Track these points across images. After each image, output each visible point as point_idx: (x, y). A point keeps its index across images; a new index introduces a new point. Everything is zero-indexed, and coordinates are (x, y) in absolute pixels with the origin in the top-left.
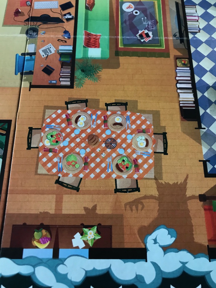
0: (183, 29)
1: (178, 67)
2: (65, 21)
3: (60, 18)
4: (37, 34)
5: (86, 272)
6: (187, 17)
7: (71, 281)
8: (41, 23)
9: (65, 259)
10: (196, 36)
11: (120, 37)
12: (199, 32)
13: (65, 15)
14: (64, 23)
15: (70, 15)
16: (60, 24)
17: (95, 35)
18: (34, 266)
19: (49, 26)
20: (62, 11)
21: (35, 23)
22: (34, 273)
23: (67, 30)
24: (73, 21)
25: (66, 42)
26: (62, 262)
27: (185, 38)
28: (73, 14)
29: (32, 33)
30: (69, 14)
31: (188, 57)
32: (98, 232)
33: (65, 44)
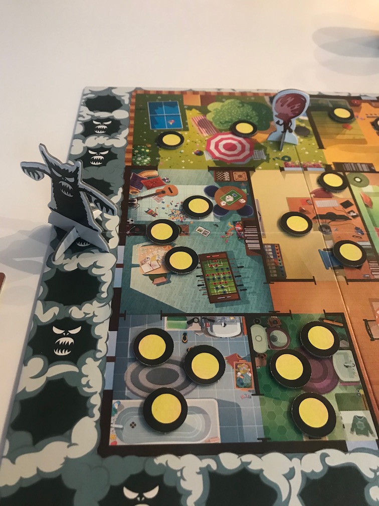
2: (351, 218)
3: (346, 215)
4: (331, 231)
8: (329, 221)
13: (349, 213)
15: (354, 213)
19: (338, 223)
21: (324, 220)
24: (359, 218)
25: (361, 238)
29: (326, 230)
30: (353, 211)
33: (361, 240)
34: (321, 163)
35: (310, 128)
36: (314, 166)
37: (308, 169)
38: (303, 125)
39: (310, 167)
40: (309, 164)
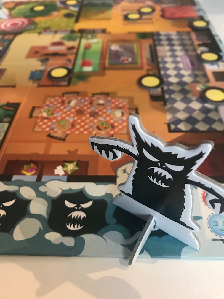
3: (66, 54)
4: (49, 62)
5: (63, 191)
6: (158, 51)
7: (49, 197)
8: (52, 56)
9: (46, 182)
14: (68, 56)
16: (65, 57)
17: (89, 61)
18: (20, 187)
19: (57, 58)
20: (68, 51)
21: (48, 56)
22: (19, 190)
23: (69, 59)
24: (74, 55)
26: (44, 184)
27: (155, 60)
28: (75, 52)
29: (45, 61)
31: (157, 69)
32: (77, 165)
34: (69, 29)
35: (76, 14)
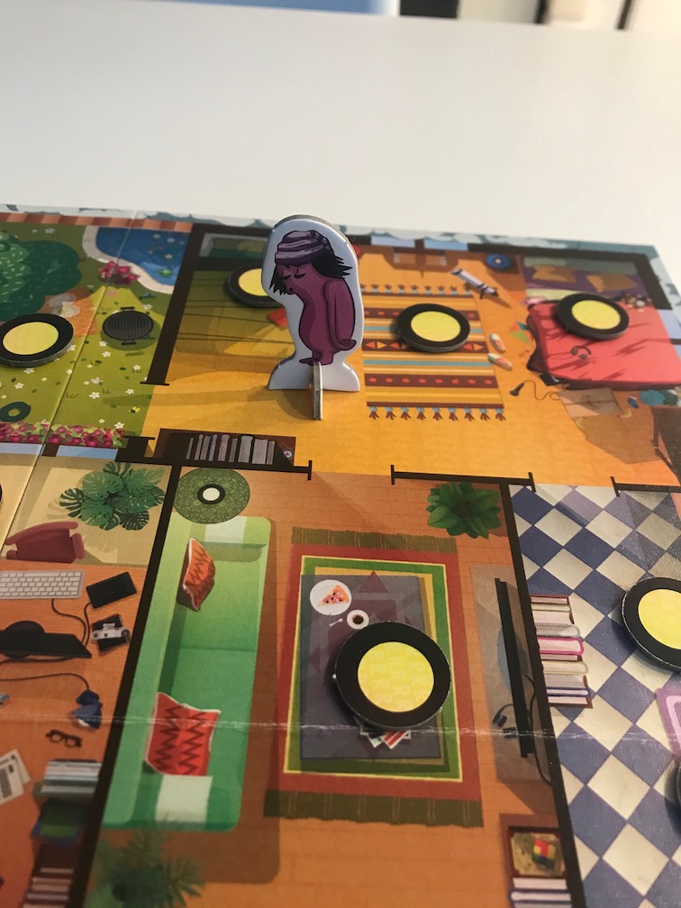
0: (529, 691)
1: (517, 875)
2: (92, 648)
3: (80, 637)
6: (540, 642)
10: (578, 721)
11: (289, 725)
12: (589, 705)
13: (98, 626)
14: (87, 660)
15: (118, 625)
16: (75, 664)
17: (197, 716)
19: (29, 670)
20: (89, 609)
23: (93, 689)
24: (122, 653)
25: (78, 742)
27: (538, 734)
28: (129, 624)
30: (116, 621)
31: (555, 824)
33: (75, 753)
34: (119, 431)
35: (159, 319)
36: (91, 441)
37: (63, 451)
38: (145, 308)
39: (74, 442)
40: (74, 434)
